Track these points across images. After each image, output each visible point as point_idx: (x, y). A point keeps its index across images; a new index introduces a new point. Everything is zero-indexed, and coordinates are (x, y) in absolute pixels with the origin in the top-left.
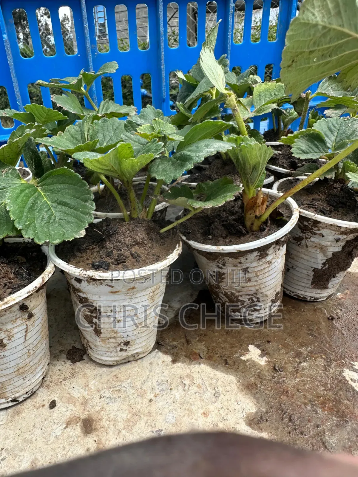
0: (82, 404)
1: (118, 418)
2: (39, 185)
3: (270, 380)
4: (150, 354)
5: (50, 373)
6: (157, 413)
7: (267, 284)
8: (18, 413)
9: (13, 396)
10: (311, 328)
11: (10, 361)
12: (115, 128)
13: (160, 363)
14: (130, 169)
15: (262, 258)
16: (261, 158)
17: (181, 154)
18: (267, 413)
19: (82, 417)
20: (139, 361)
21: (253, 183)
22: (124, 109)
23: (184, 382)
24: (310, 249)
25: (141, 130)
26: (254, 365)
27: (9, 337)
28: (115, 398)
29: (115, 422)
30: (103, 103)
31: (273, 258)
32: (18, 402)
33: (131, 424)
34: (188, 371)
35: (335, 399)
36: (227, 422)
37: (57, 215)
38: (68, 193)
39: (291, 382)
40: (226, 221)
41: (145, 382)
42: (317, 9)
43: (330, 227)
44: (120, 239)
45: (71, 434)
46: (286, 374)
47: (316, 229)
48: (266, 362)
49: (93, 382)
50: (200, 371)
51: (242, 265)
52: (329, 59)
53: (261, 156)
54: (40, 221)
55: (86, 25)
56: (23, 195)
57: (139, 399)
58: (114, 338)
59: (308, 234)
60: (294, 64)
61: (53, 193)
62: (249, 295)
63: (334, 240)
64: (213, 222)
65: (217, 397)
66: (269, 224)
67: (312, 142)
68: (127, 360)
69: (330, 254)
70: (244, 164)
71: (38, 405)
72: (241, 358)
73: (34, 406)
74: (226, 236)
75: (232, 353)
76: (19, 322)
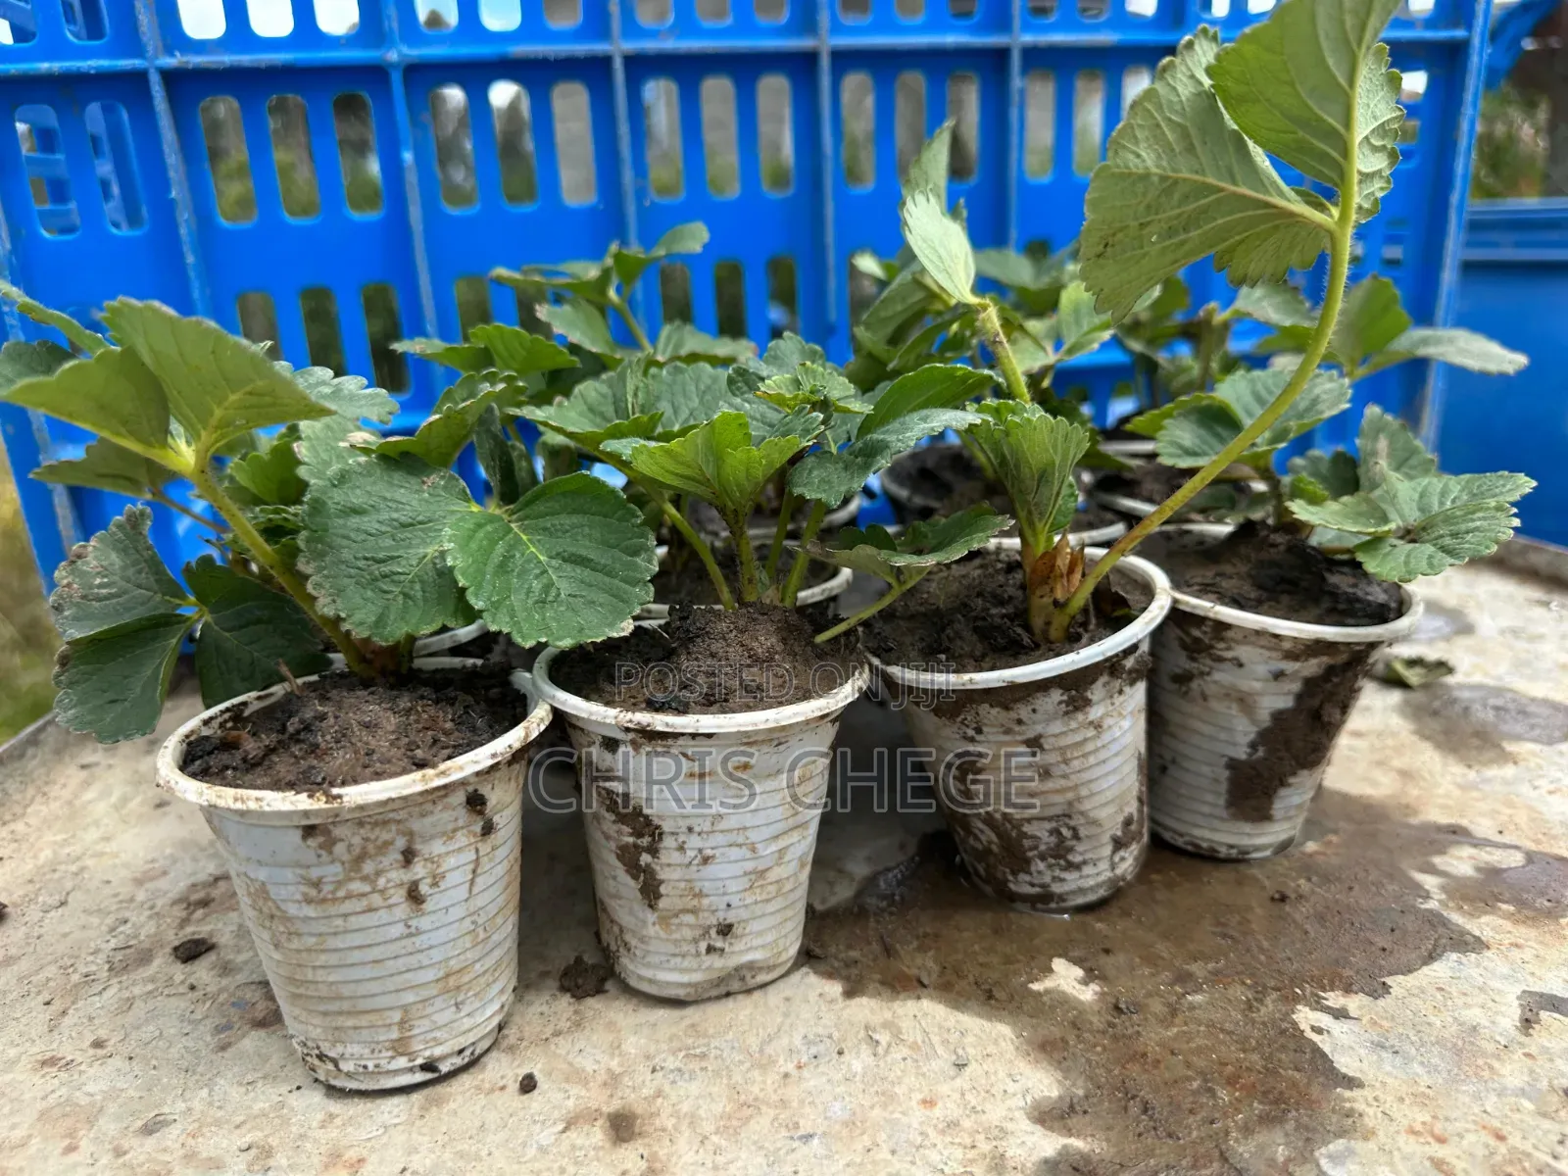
0: (605, 1084)
1: (701, 1112)
2: (515, 517)
3: (1104, 1032)
4: (786, 979)
5: (517, 1019)
6: (802, 1102)
7: (1095, 787)
8: (439, 1102)
9: (427, 1053)
10: (1223, 920)
11: (431, 947)
12: (702, 387)
13: (813, 996)
14: (742, 476)
15: (1077, 709)
16: (1056, 452)
17: (865, 444)
18: (1087, 1097)
19: (606, 1109)
20: (757, 995)
21: (1041, 514)
22: (724, 347)
23: (876, 1036)
24: (1214, 704)
25: (769, 387)
26: (1063, 1001)
27: (434, 877)
28: (692, 1072)
29: (693, 1120)
30: (666, 331)
31: (1107, 715)
32: (436, 1075)
33: (735, 1123)
34: (888, 1015)
35: (1265, 1067)
36: (984, 1118)
37: (564, 587)
38: (590, 535)
39: (1153, 1037)
40: (984, 619)
41: (770, 1039)
42: (1143, 145)
43: (1253, 639)
44: (713, 648)
45: (579, 1142)
46: (1146, 1019)
47: (1221, 645)
48: (1096, 993)
49: (633, 1039)
50: (919, 1015)
51: (1024, 728)
52: (1183, 237)
53: (1055, 447)
54: (523, 597)
55: (624, 129)
56: (481, 534)
57: (756, 1074)
58: (694, 911)
59: (1205, 663)
60: (1109, 249)
61: (551, 535)
62: (1050, 819)
63: (1270, 676)
64: (951, 622)
65: (960, 1066)
66: (1092, 627)
67: (1210, 429)
68: (723, 990)
69: (1264, 718)
70: (1017, 466)
71: (487, 1086)
72: (1031, 985)
73: (478, 1088)
74: (984, 656)
75: (1007, 976)
76: (462, 839)
